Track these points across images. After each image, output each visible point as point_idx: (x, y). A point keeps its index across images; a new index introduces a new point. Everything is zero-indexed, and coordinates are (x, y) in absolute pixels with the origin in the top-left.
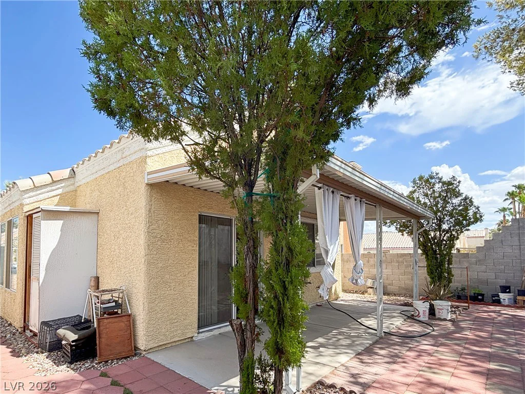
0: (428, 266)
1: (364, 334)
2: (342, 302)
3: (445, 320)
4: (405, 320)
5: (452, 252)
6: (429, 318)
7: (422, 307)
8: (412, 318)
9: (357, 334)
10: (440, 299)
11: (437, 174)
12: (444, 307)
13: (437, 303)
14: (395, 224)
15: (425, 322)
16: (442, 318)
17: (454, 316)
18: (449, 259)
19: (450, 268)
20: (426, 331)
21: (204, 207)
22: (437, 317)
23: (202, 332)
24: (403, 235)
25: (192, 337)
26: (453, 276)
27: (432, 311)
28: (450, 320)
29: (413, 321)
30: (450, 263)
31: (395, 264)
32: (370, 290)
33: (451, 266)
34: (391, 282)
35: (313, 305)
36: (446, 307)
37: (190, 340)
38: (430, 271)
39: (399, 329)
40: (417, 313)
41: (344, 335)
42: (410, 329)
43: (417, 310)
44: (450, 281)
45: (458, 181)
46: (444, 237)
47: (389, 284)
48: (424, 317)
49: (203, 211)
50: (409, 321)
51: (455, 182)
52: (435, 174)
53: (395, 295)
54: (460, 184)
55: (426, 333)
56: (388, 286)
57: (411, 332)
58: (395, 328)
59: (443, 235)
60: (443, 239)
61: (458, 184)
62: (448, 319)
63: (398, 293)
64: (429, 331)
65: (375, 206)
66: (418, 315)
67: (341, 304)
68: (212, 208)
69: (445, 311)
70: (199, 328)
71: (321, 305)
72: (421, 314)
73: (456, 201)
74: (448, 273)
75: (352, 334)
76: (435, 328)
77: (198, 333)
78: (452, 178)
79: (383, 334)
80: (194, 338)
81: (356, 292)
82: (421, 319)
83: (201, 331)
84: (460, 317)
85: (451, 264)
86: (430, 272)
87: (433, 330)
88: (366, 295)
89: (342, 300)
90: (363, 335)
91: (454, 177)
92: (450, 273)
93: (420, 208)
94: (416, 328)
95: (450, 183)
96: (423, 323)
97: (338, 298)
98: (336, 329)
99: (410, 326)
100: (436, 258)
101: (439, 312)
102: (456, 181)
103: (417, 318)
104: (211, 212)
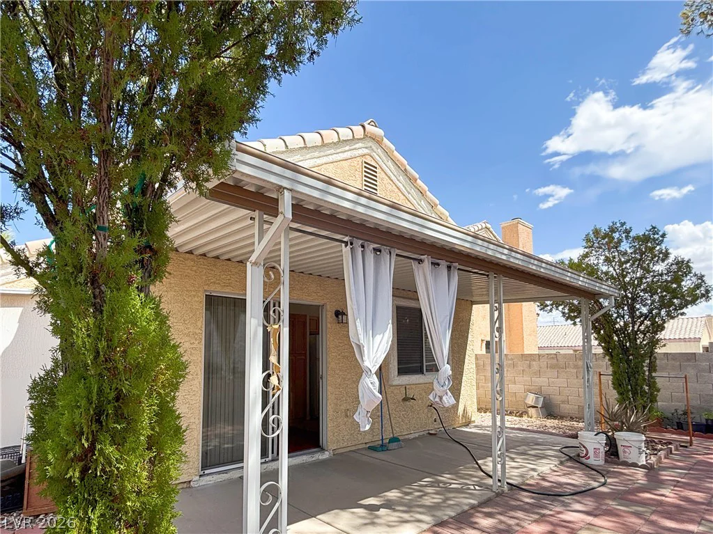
0: (614, 373)
1: (472, 487)
2: (474, 430)
3: (635, 465)
4: (562, 463)
5: (656, 351)
6: (606, 461)
7: (593, 443)
8: (576, 459)
9: (459, 486)
10: (629, 430)
11: (623, 224)
12: (632, 443)
13: (622, 437)
14: (560, 308)
15: (596, 468)
16: (630, 461)
17: (653, 459)
18: (650, 362)
19: (653, 378)
20: (589, 484)
21: (214, 283)
22: (621, 460)
23: (208, 475)
24: (575, 324)
25: (190, 482)
26: (658, 390)
27: (612, 450)
28: (643, 467)
29: (577, 465)
30: (652, 367)
31: (572, 370)
32: (532, 411)
33: (654, 374)
34: (564, 398)
35: (421, 434)
36: (637, 445)
37: (185, 485)
38: (616, 383)
39: (544, 479)
40: (585, 452)
41: (439, 487)
42: (563, 480)
43: (584, 447)
44: (653, 399)
45: (661, 233)
46: (640, 326)
47: (563, 402)
48: (597, 460)
49: (212, 289)
50: (569, 464)
51: (656, 236)
52: (618, 225)
53: (572, 419)
54: (665, 239)
55: (588, 488)
56: (562, 405)
57: (560, 485)
58: (536, 477)
59: (638, 324)
60: (638, 330)
61: (661, 239)
62: (640, 464)
63: (577, 416)
64: (595, 484)
65: (488, 276)
66: (586, 455)
67: (471, 432)
68: (229, 285)
69: (634, 451)
70: (204, 467)
71: (435, 434)
72: (591, 454)
73: (660, 267)
74: (649, 386)
75: (453, 486)
76: (609, 480)
77: (201, 476)
78: (650, 231)
79: (506, 488)
80: (191, 483)
81: (510, 413)
82: (592, 461)
83: (206, 472)
84: (666, 461)
85: (655, 371)
86: (618, 384)
87: (604, 484)
88: (525, 418)
89: (476, 426)
90: (469, 489)
91: (654, 228)
92: (652, 385)
93: (581, 279)
94: (577, 479)
95: (645, 239)
96: (593, 469)
97: (470, 422)
98: (430, 475)
99: (564, 475)
100: (628, 361)
101: (625, 452)
102: (658, 234)
103: (584, 460)
104: (227, 291)
